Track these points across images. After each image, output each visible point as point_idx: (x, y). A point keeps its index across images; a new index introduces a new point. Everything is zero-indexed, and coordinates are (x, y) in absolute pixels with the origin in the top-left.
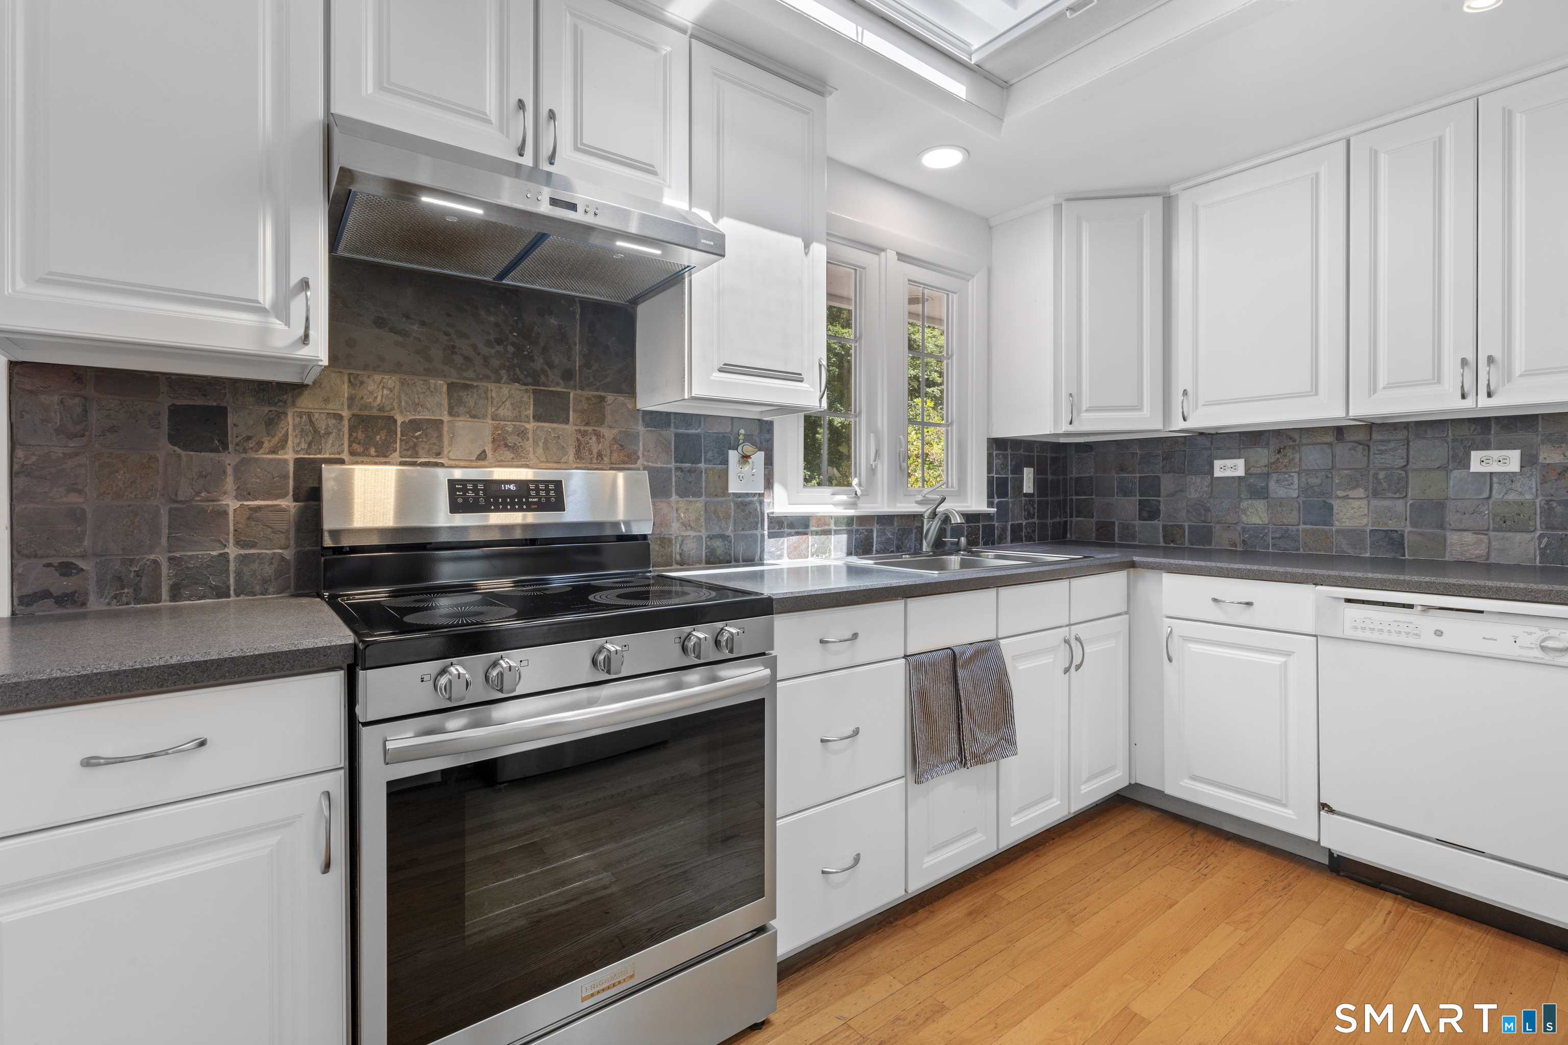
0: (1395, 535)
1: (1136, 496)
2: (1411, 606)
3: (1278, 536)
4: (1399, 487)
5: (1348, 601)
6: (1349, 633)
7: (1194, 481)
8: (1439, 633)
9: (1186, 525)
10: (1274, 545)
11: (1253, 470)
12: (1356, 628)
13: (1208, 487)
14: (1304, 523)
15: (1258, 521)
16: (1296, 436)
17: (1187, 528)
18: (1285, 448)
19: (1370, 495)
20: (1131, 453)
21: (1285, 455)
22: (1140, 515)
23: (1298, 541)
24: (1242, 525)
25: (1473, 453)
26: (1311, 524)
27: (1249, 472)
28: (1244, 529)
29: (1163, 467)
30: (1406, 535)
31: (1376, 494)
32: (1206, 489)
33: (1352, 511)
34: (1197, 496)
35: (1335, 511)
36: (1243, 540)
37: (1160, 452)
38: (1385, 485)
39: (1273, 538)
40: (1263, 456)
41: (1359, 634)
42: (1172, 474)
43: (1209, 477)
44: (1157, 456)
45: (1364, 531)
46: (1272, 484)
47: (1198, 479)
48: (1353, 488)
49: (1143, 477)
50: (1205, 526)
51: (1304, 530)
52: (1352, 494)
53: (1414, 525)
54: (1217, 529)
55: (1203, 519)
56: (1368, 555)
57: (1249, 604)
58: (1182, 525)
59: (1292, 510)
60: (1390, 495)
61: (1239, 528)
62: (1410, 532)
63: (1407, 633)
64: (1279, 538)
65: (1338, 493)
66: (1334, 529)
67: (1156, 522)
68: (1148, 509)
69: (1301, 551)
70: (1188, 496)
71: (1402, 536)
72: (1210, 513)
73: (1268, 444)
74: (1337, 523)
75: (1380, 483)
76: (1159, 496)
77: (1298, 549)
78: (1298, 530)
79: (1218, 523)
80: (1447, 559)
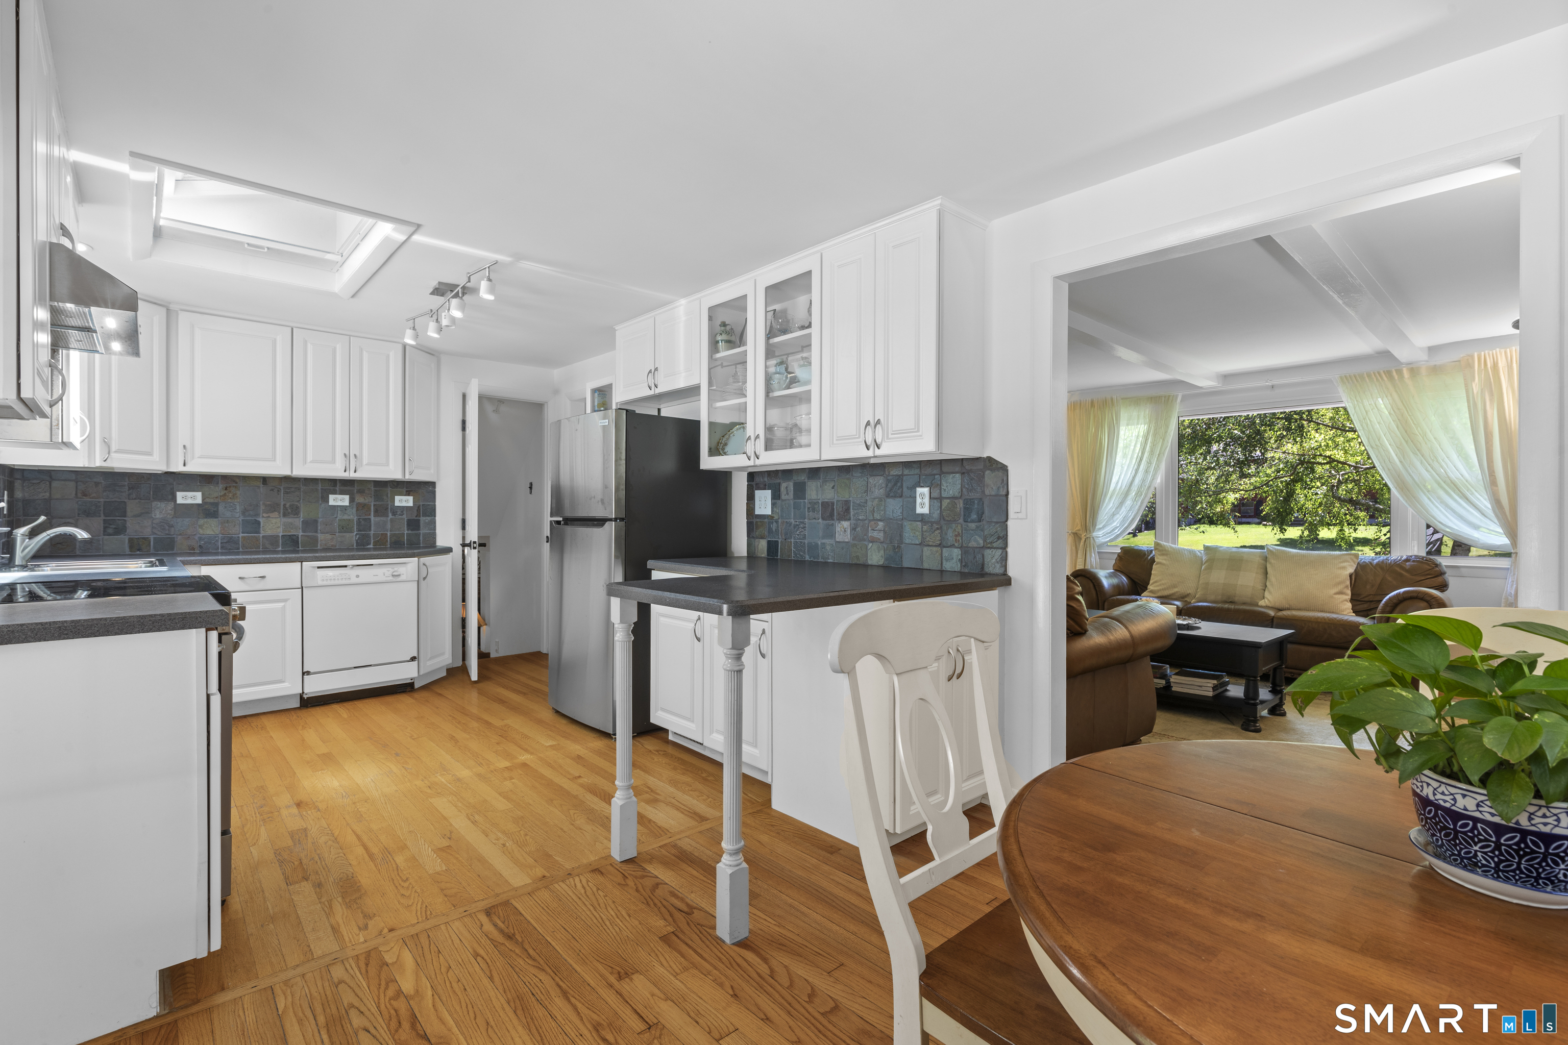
0: (294, 537)
1: (100, 516)
2: (346, 566)
3: (225, 541)
4: (295, 511)
5: (318, 568)
6: (320, 583)
7: (159, 506)
8: (358, 576)
9: (152, 537)
10: (222, 547)
11: (207, 500)
12: (323, 580)
13: (171, 510)
14: (243, 533)
15: (212, 533)
16: (238, 480)
17: (152, 540)
18: (230, 487)
19: (282, 515)
20: (95, 482)
21: (230, 492)
22: (104, 531)
23: (239, 544)
24: (199, 536)
25: (330, 495)
26: (247, 533)
27: (205, 501)
28: (200, 539)
29: (129, 495)
30: (300, 537)
31: (285, 515)
32: (170, 512)
33: (272, 525)
34: (161, 516)
35: (262, 525)
36: (200, 546)
37: (126, 483)
38: (290, 510)
39: (221, 543)
40: (217, 491)
41: (325, 583)
42: (138, 500)
43: (173, 503)
44: (124, 486)
45: (278, 536)
46: (221, 508)
47: (162, 505)
48: (272, 512)
49: (108, 502)
50: (169, 538)
51: (242, 537)
52: (271, 515)
53: (303, 531)
54: (179, 539)
55: (167, 532)
56: (280, 549)
57: (263, 577)
58: (148, 538)
59: (235, 525)
60: (292, 516)
61: (196, 538)
62: (302, 535)
63: (345, 579)
64: (226, 543)
65: (264, 515)
66: (261, 535)
67: (122, 536)
68: (114, 526)
69: (241, 550)
70: (153, 517)
71: (298, 537)
72: (173, 528)
73: (218, 483)
74: (262, 532)
75: (287, 509)
76: (125, 517)
77: (238, 549)
78: (239, 537)
79: (180, 535)
80: (319, 548)
